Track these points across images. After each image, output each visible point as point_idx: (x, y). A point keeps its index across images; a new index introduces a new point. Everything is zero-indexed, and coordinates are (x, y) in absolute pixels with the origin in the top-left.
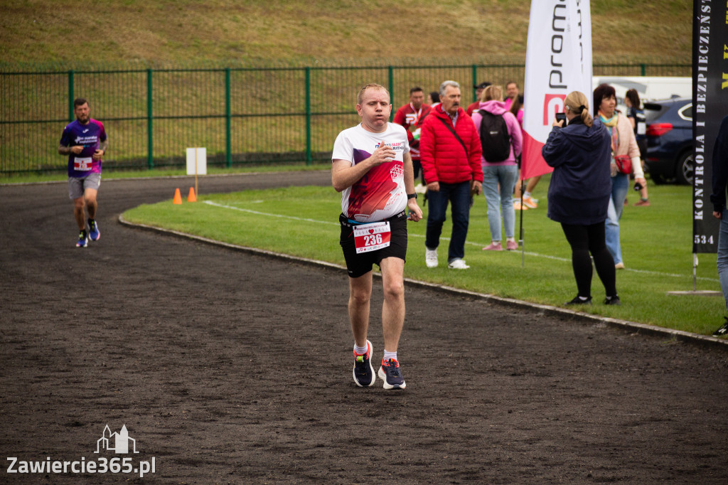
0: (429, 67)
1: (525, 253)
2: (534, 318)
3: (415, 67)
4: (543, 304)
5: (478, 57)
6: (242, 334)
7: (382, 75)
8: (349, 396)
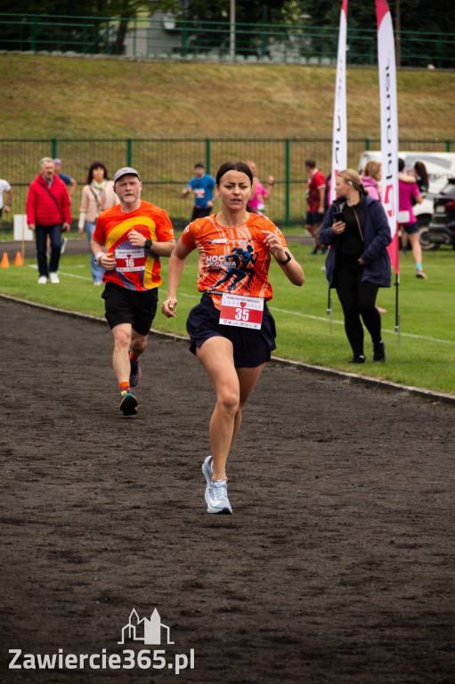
0: (245, 141)
1: (333, 321)
2: (341, 385)
3: (231, 140)
4: (350, 372)
5: (291, 131)
6: (65, 396)
7: (199, 147)
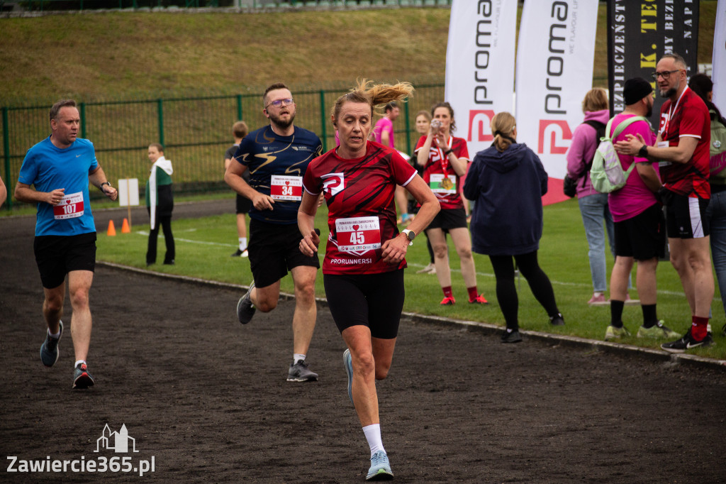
2: (458, 334)
8: (267, 418)
